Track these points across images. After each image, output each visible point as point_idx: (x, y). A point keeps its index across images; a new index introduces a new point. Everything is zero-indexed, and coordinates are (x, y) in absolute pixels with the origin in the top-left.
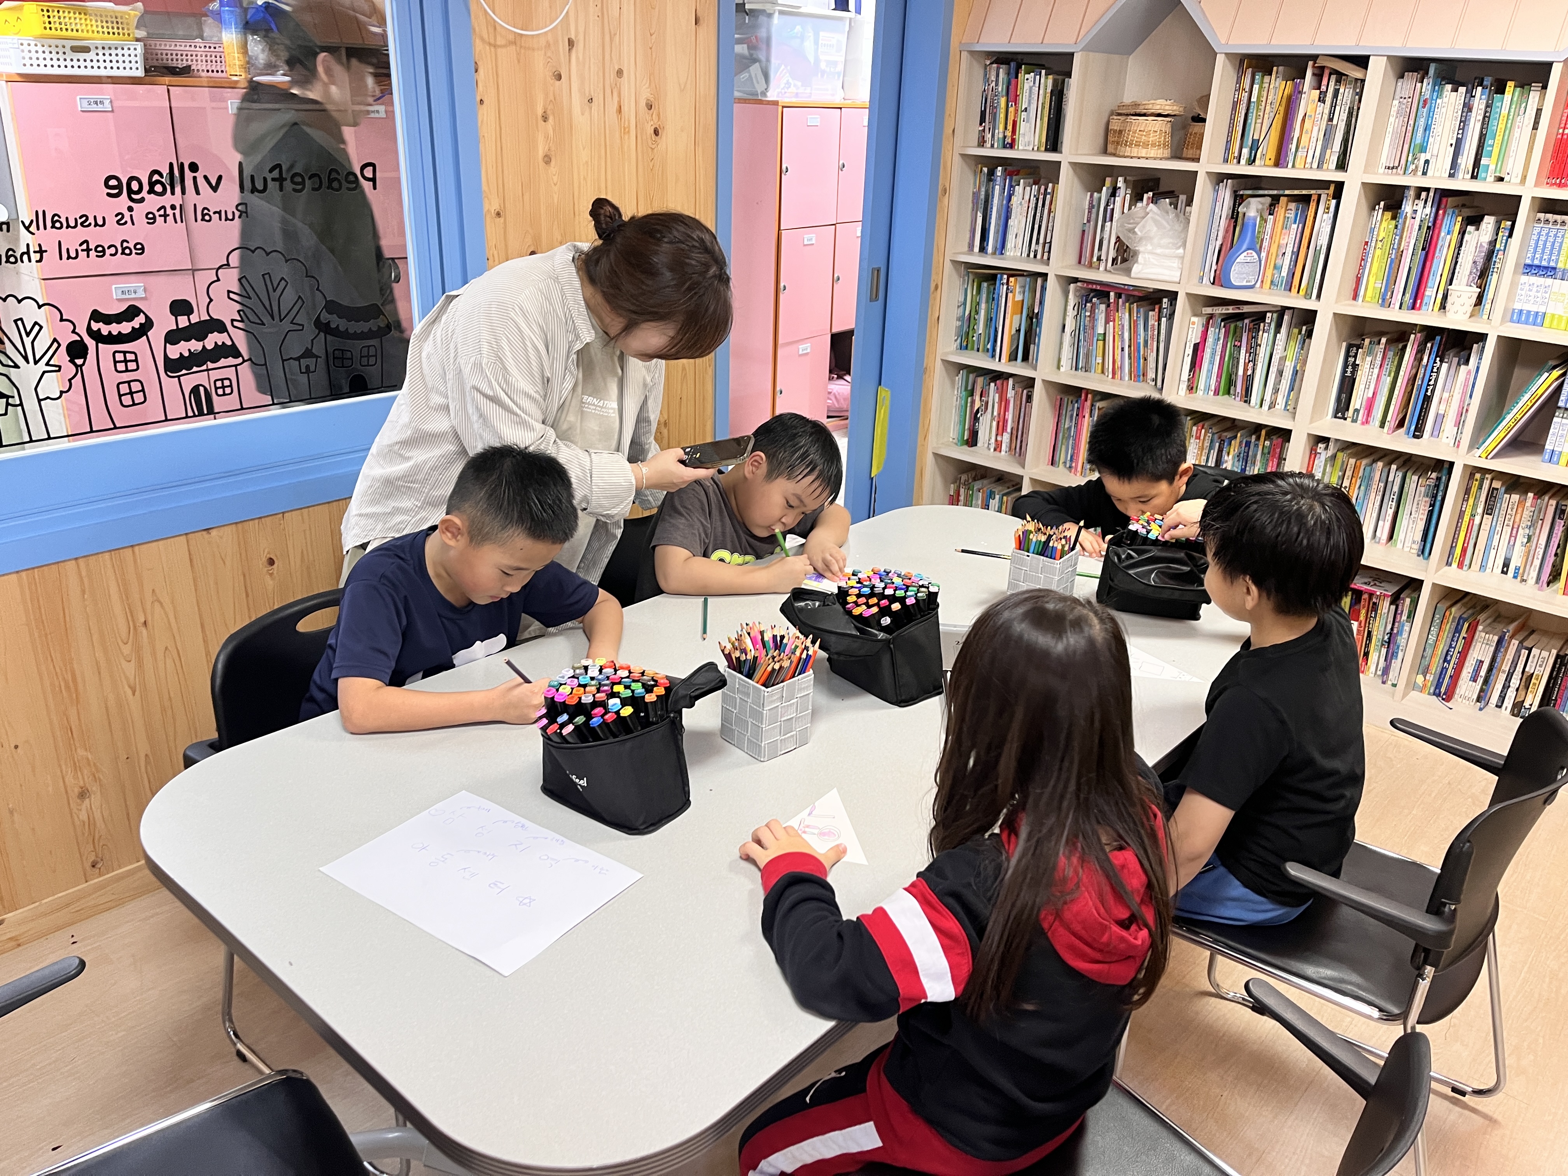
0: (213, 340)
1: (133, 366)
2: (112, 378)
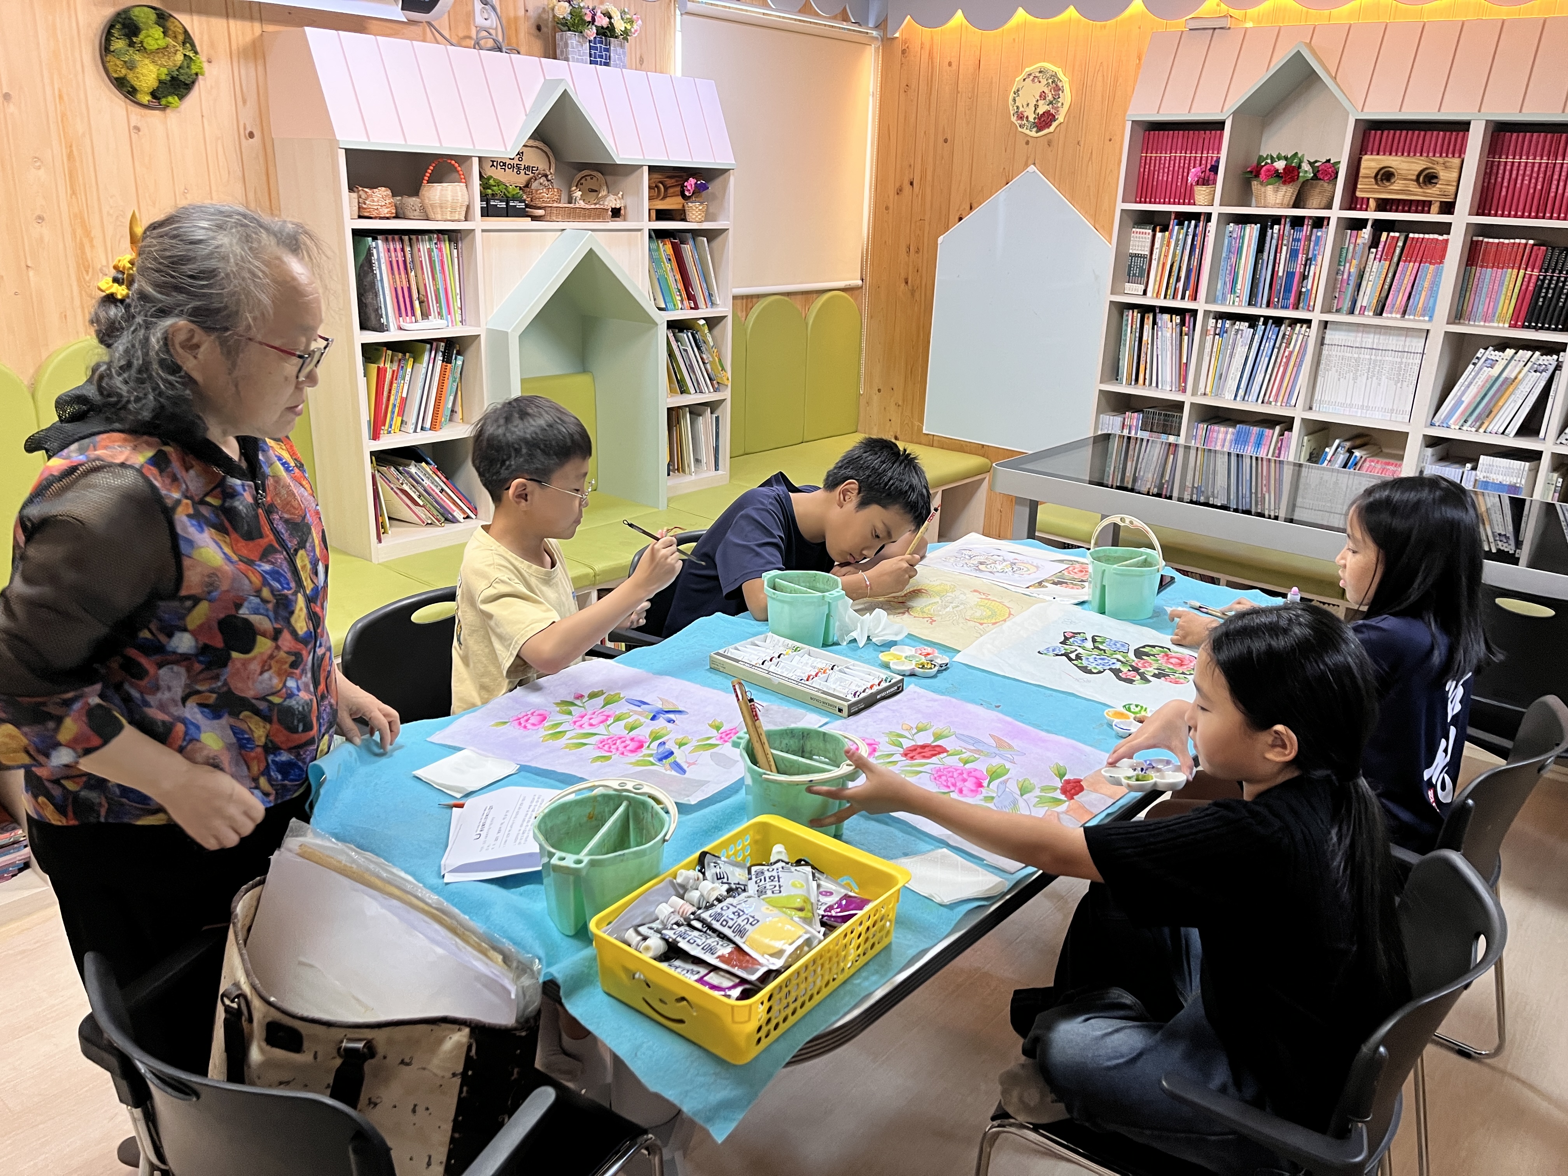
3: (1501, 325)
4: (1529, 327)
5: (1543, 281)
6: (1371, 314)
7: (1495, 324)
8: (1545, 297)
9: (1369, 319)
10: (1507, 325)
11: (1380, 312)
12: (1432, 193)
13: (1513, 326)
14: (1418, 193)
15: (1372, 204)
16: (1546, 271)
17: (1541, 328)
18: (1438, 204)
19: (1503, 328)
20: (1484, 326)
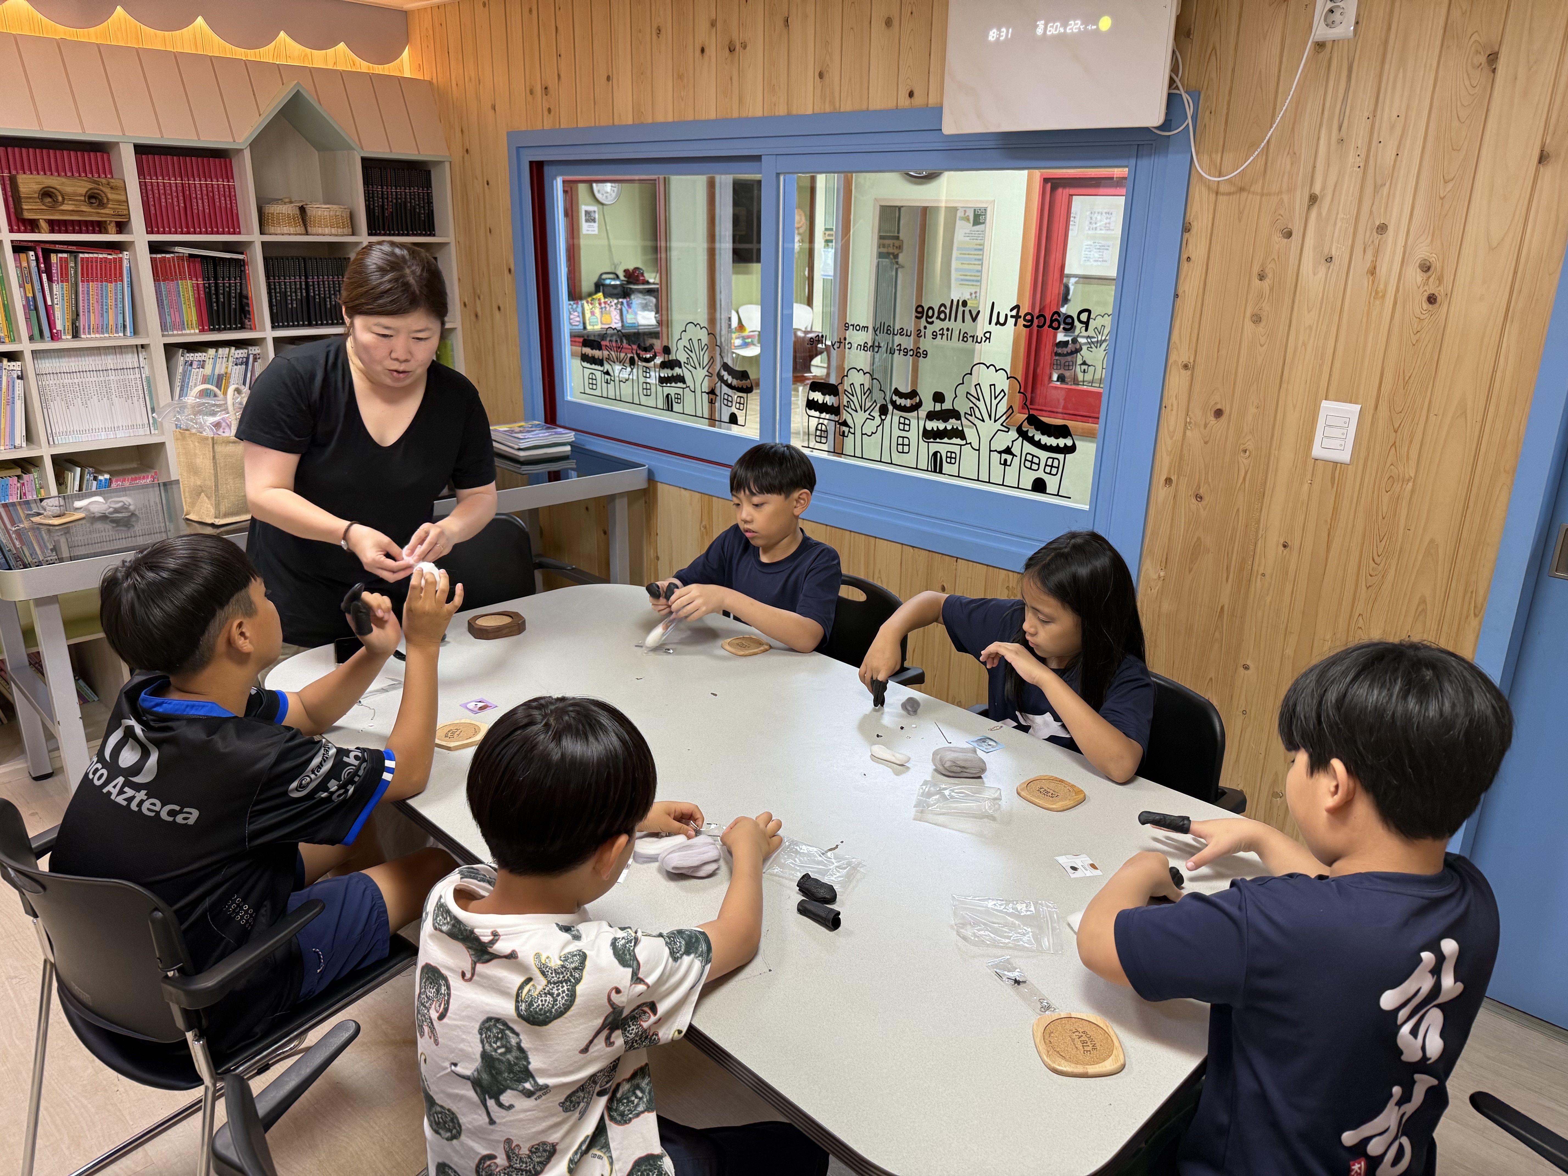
0: (952, 424)
1: (907, 428)
2: (896, 433)
3: (192, 331)
4: (213, 330)
5: (209, 288)
6: (70, 337)
7: (188, 332)
8: (217, 302)
9: (67, 342)
10: (197, 331)
11: (76, 335)
12: (105, 214)
13: (202, 331)
14: (91, 214)
15: (44, 225)
16: (208, 280)
17: (225, 329)
18: (113, 224)
19: (195, 334)
20: (178, 335)
